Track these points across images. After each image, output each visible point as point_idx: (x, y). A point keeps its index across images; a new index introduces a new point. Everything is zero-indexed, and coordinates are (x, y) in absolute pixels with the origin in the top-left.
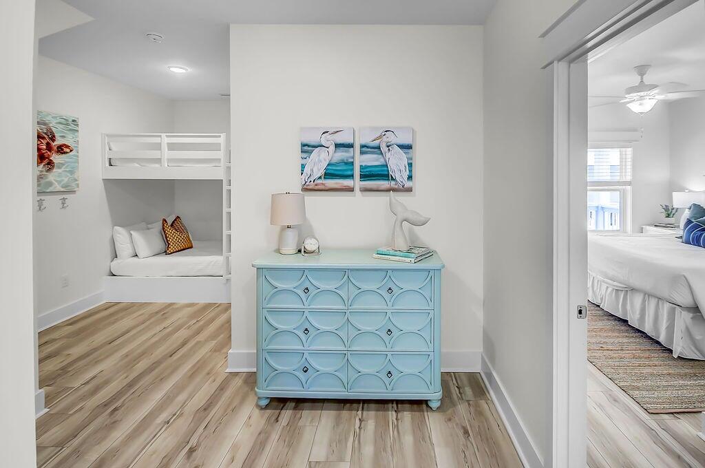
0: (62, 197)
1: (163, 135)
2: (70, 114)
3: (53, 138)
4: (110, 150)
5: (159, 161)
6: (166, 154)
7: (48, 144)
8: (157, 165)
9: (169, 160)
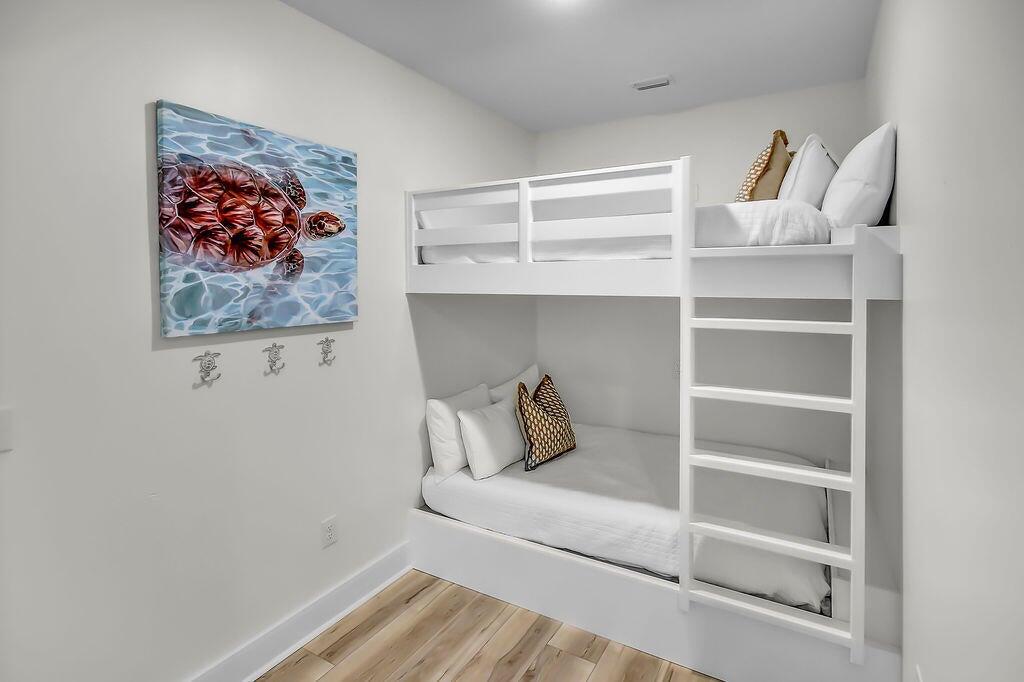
0: (322, 337)
1: (524, 182)
2: (338, 141)
3: (299, 198)
4: (421, 227)
5: (513, 248)
6: (531, 229)
7: (288, 212)
8: (510, 260)
9: (537, 246)
